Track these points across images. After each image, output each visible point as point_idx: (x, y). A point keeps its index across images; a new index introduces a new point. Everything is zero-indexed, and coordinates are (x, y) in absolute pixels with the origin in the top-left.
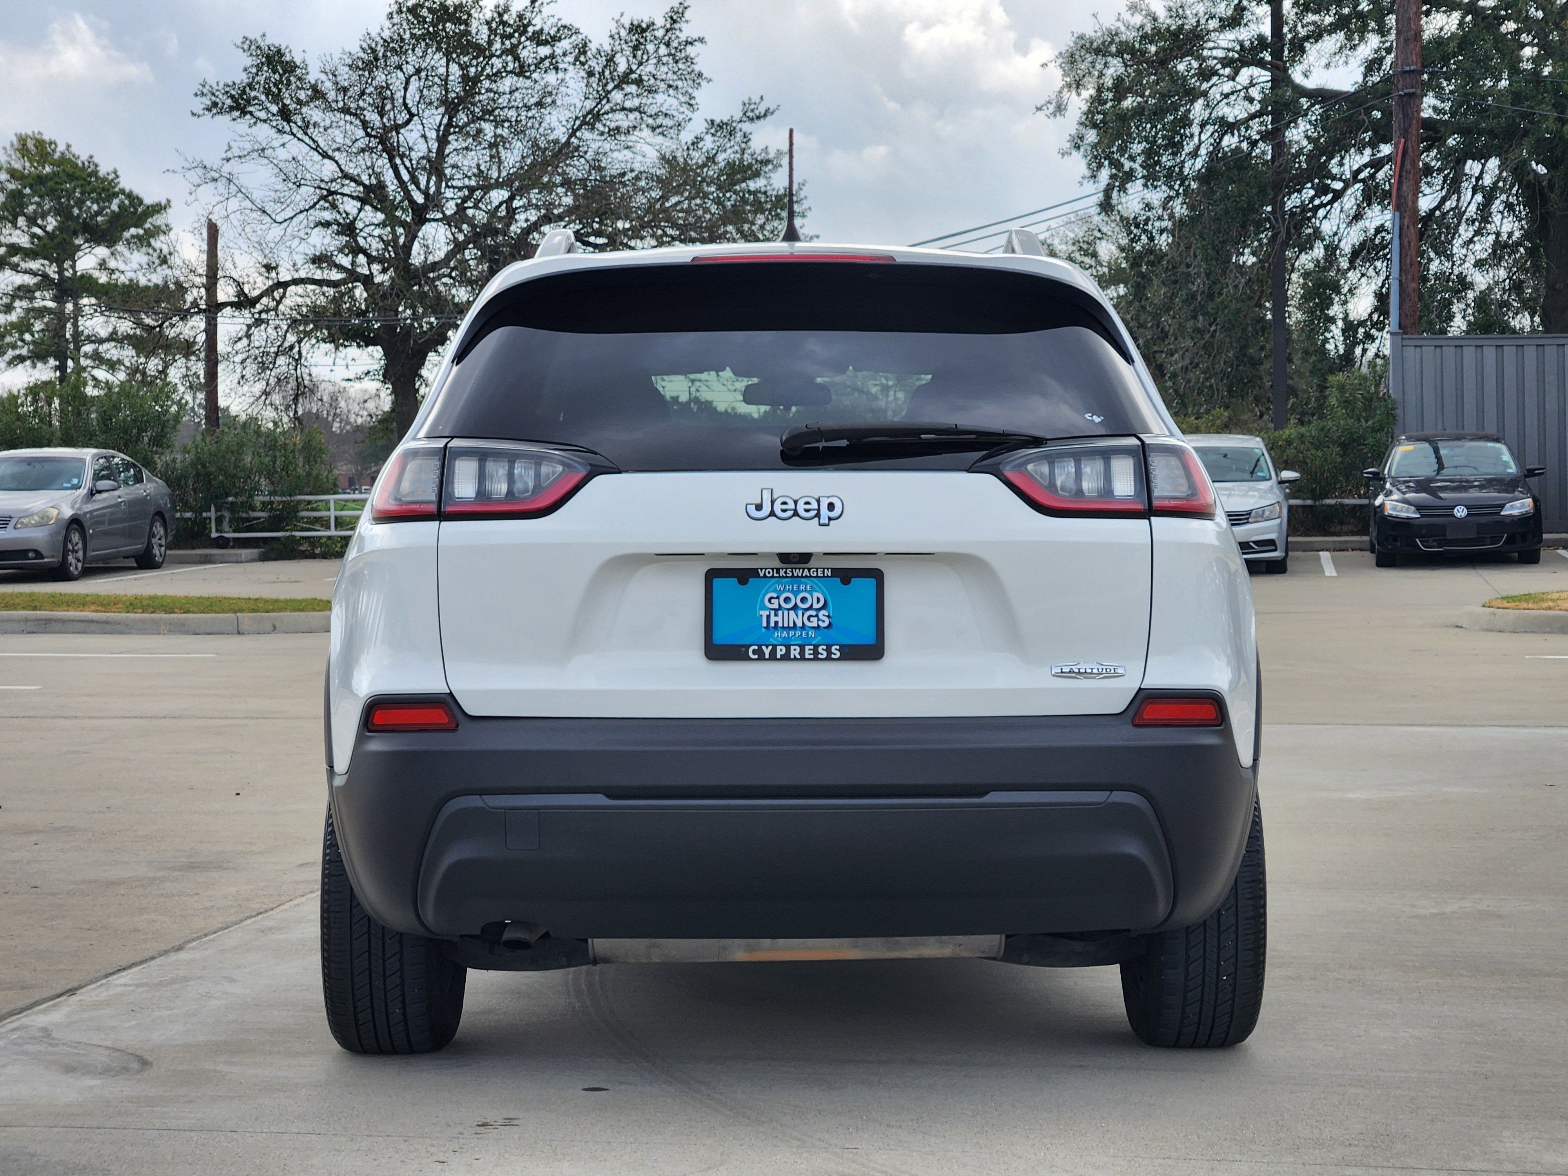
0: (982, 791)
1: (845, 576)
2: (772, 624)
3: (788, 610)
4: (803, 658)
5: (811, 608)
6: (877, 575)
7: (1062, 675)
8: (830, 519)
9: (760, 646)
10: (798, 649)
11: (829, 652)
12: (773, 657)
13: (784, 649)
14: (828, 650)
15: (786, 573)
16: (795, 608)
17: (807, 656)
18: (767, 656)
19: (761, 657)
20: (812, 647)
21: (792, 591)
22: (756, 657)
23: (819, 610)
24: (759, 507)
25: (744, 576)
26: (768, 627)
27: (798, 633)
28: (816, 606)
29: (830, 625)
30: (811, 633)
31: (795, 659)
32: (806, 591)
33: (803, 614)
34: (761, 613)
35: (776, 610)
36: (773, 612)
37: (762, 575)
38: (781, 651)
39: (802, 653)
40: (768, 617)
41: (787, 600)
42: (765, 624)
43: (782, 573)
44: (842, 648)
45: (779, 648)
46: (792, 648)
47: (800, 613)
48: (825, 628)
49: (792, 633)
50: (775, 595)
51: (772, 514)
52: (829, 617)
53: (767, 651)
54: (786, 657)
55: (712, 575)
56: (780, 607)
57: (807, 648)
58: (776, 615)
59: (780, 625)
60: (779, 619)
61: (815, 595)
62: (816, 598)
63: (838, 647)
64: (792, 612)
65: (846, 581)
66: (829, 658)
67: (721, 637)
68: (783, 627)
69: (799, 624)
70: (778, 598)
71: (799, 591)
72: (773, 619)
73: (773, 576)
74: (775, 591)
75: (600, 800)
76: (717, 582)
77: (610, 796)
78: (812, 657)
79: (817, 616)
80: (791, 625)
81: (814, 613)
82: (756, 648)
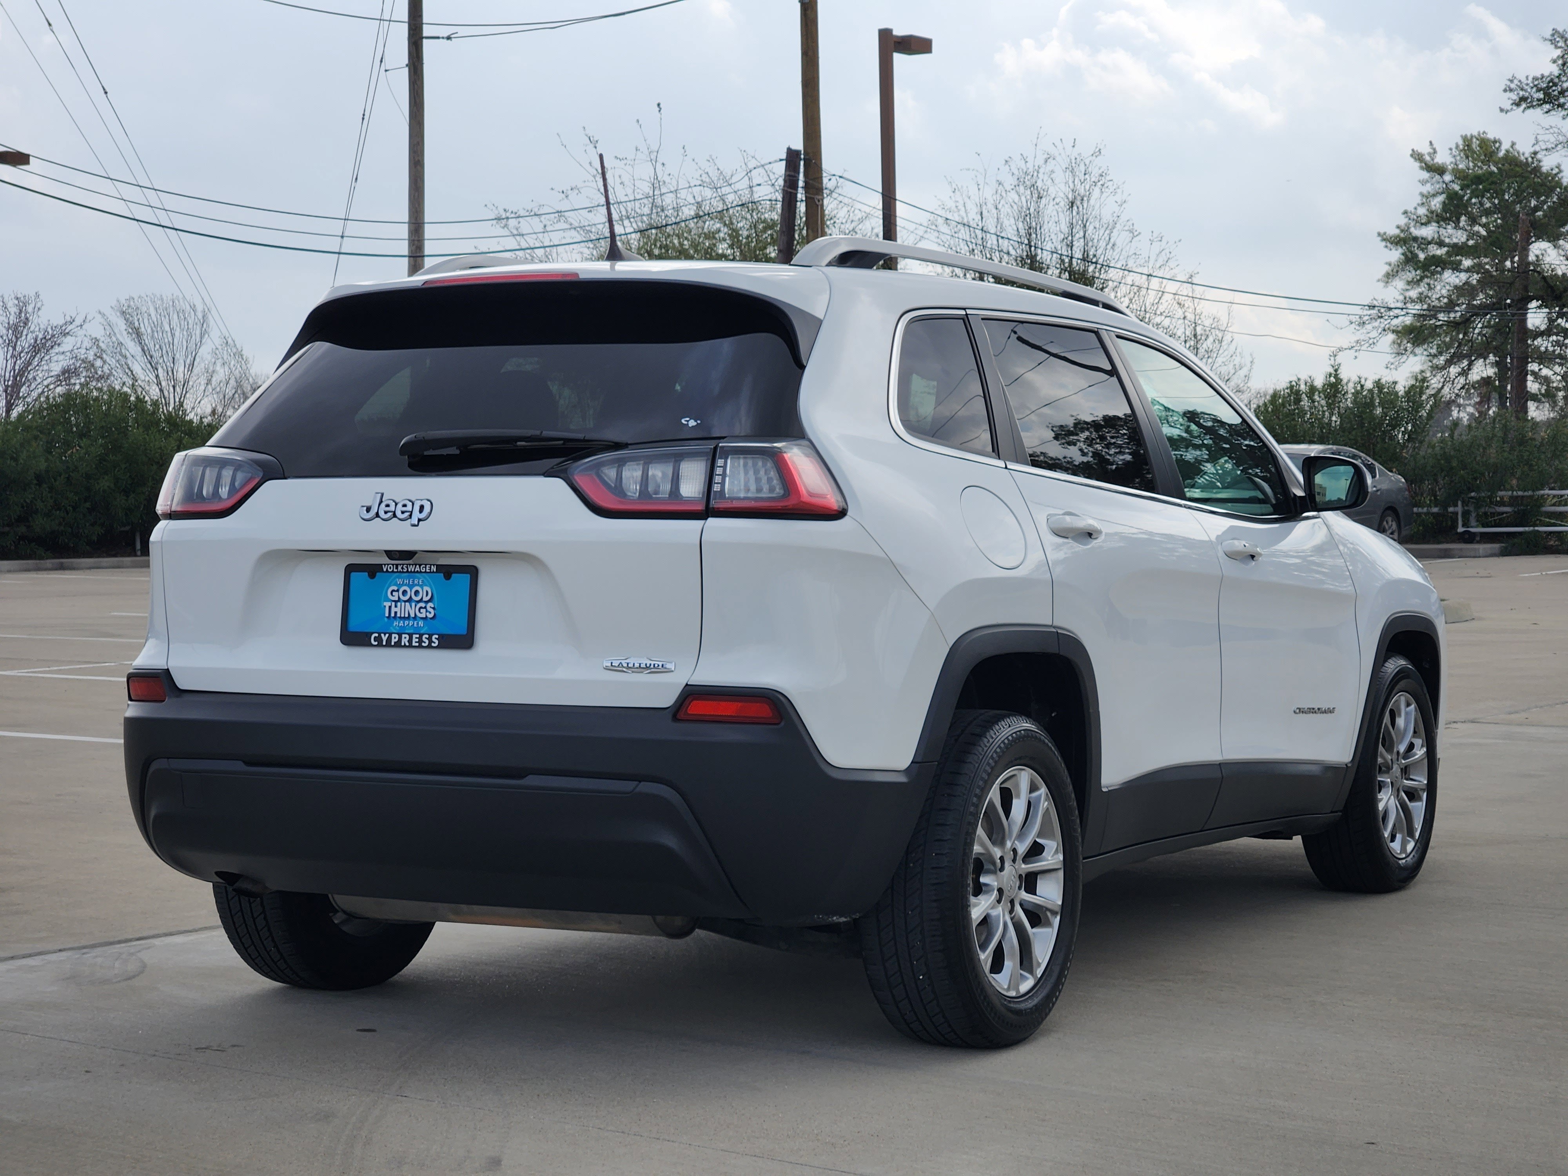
0: (520, 774)
1: (447, 571)
2: (393, 615)
3: (405, 601)
4: (410, 646)
5: (421, 601)
6: (473, 572)
7: (612, 668)
8: (419, 520)
9: (380, 634)
10: (407, 636)
11: (431, 641)
12: (389, 644)
13: (397, 636)
14: (430, 639)
15: (402, 568)
16: (410, 600)
17: (414, 644)
18: (384, 643)
19: (380, 645)
20: (418, 636)
21: (409, 585)
22: (376, 643)
23: (427, 602)
24: (368, 509)
25: (373, 570)
26: (389, 617)
27: (411, 623)
28: (425, 599)
29: (434, 617)
30: (421, 623)
31: (405, 646)
32: (418, 585)
33: (416, 606)
34: (385, 604)
35: (396, 602)
36: (393, 604)
37: (385, 570)
38: (395, 638)
39: (410, 641)
40: (390, 607)
41: (404, 593)
42: (387, 615)
43: (400, 568)
44: (441, 637)
45: (393, 636)
46: (404, 636)
47: (413, 604)
48: (431, 618)
49: (406, 622)
50: (396, 588)
51: (377, 515)
52: (434, 608)
53: (385, 638)
54: (398, 645)
55: (350, 569)
56: (399, 600)
57: (414, 636)
58: (396, 606)
59: (398, 615)
60: (398, 610)
61: (425, 588)
62: (425, 591)
63: (437, 636)
64: (407, 604)
65: (448, 577)
66: (429, 646)
67: (355, 625)
68: (400, 618)
69: (412, 615)
70: (398, 591)
71: (414, 585)
72: (393, 610)
73: (393, 571)
74: (396, 585)
75: (239, 766)
76: (354, 576)
77: (248, 763)
78: (417, 644)
79: (425, 608)
80: (407, 615)
81: (423, 605)
82: (377, 635)
